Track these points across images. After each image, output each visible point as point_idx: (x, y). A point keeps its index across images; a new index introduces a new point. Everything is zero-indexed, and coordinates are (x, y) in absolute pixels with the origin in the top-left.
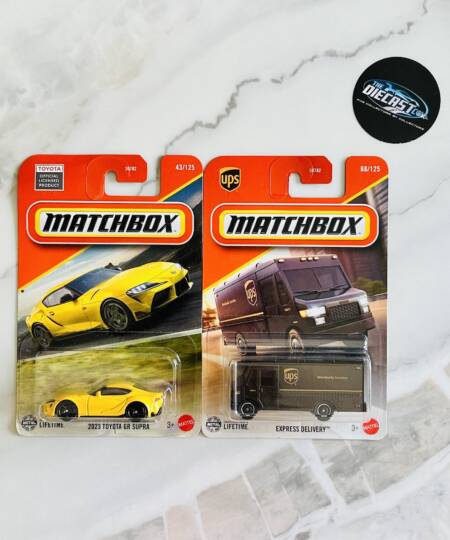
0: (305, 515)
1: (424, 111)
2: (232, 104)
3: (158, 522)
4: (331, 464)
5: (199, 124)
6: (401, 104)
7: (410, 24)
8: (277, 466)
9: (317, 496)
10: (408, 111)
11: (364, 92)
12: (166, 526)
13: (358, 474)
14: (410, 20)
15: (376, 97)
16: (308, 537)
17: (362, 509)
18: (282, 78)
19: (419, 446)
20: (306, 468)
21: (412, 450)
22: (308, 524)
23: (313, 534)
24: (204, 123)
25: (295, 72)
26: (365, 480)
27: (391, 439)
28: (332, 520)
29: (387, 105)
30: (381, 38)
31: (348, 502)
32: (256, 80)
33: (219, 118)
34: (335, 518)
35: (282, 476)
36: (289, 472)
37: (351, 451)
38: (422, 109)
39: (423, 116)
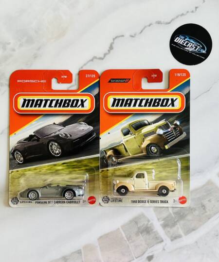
0: (151, 247)
1: (205, 50)
2: (111, 48)
4: (163, 222)
5: (95, 58)
6: (193, 46)
7: (196, 8)
8: (136, 223)
9: (157, 237)
10: (197, 49)
11: (175, 41)
12: (83, 254)
13: (176, 226)
14: (197, 6)
15: (181, 43)
17: (178, 243)
18: (135, 35)
19: (206, 212)
20: (151, 224)
21: (203, 214)
22: (152, 251)
23: (155, 257)
24: (97, 57)
25: (142, 31)
26: (180, 229)
27: (192, 209)
28: (164, 249)
29: (186, 47)
30: (183, 15)
31: (172, 240)
32: (123, 36)
33: (105, 55)
34: (165, 248)
35: (139, 228)
36: (142, 226)
37: (173, 215)
38: (203, 48)
39: (204, 52)
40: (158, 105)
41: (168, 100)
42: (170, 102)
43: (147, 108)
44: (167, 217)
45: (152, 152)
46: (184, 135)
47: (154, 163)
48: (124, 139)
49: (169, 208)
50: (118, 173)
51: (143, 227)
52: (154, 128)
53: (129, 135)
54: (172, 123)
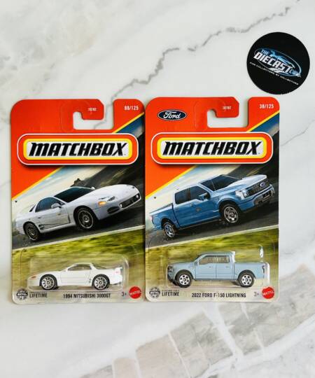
0: (214, 363)
1: (298, 72)
2: (160, 66)
3: (108, 369)
4: (233, 326)
5: (135, 81)
6: (282, 66)
7: (287, 9)
8: (193, 328)
9: (223, 349)
10: (287, 71)
11: (255, 57)
12: (114, 372)
13: (252, 333)
14: (288, 6)
15: (264, 61)
17: (254, 358)
18: (195, 47)
19: (296, 313)
20: (215, 329)
21: (291, 315)
22: (215, 370)
24: (139, 80)
25: (206, 42)
26: (257, 338)
27: (275, 308)
28: (233, 367)
29: (271, 67)
30: (266, 19)
31: (245, 354)
32: (177, 49)
33: (151, 77)
34: (236, 365)
35: (197, 335)
37: (247, 317)
38: (297, 69)
39: (298, 75)
51: (202, 334)
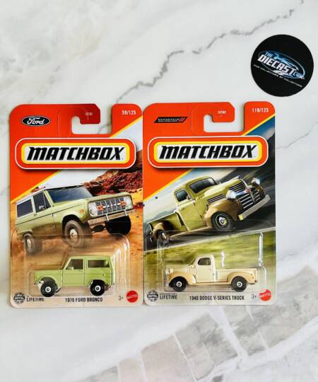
0: (219, 364)
2: (164, 69)
3: (114, 370)
4: (237, 327)
5: (141, 83)
6: (285, 68)
7: (291, 11)
8: (198, 329)
9: (227, 350)
10: (291, 73)
11: (259, 60)
12: (119, 373)
13: (257, 334)
14: (291, 9)
16: (221, 380)
17: (259, 359)
18: (200, 50)
19: (300, 314)
20: (219, 330)
21: (296, 316)
22: (221, 370)
23: (224, 378)
24: (144, 83)
25: (210, 45)
26: (262, 338)
27: (279, 309)
28: (238, 368)
29: (275, 69)
30: (271, 21)
31: (250, 354)
32: (182, 52)
33: (155, 79)
34: (240, 366)
35: (202, 336)
36: (207, 333)
37: (252, 317)
38: (301, 71)
39: (301, 77)
40: (228, 156)
41: (242, 147)
42: (245, 150)
43: (212, 160)
44: (244, 320)
45: (221, 226)
46: (267, 199)
47: (223, 241)
48: (178, 207)
49: (247, 307)
50: (171, 256)
51: (207, 335)
52: (222, 190)
53: (187, 200)
54: (248, 182)
